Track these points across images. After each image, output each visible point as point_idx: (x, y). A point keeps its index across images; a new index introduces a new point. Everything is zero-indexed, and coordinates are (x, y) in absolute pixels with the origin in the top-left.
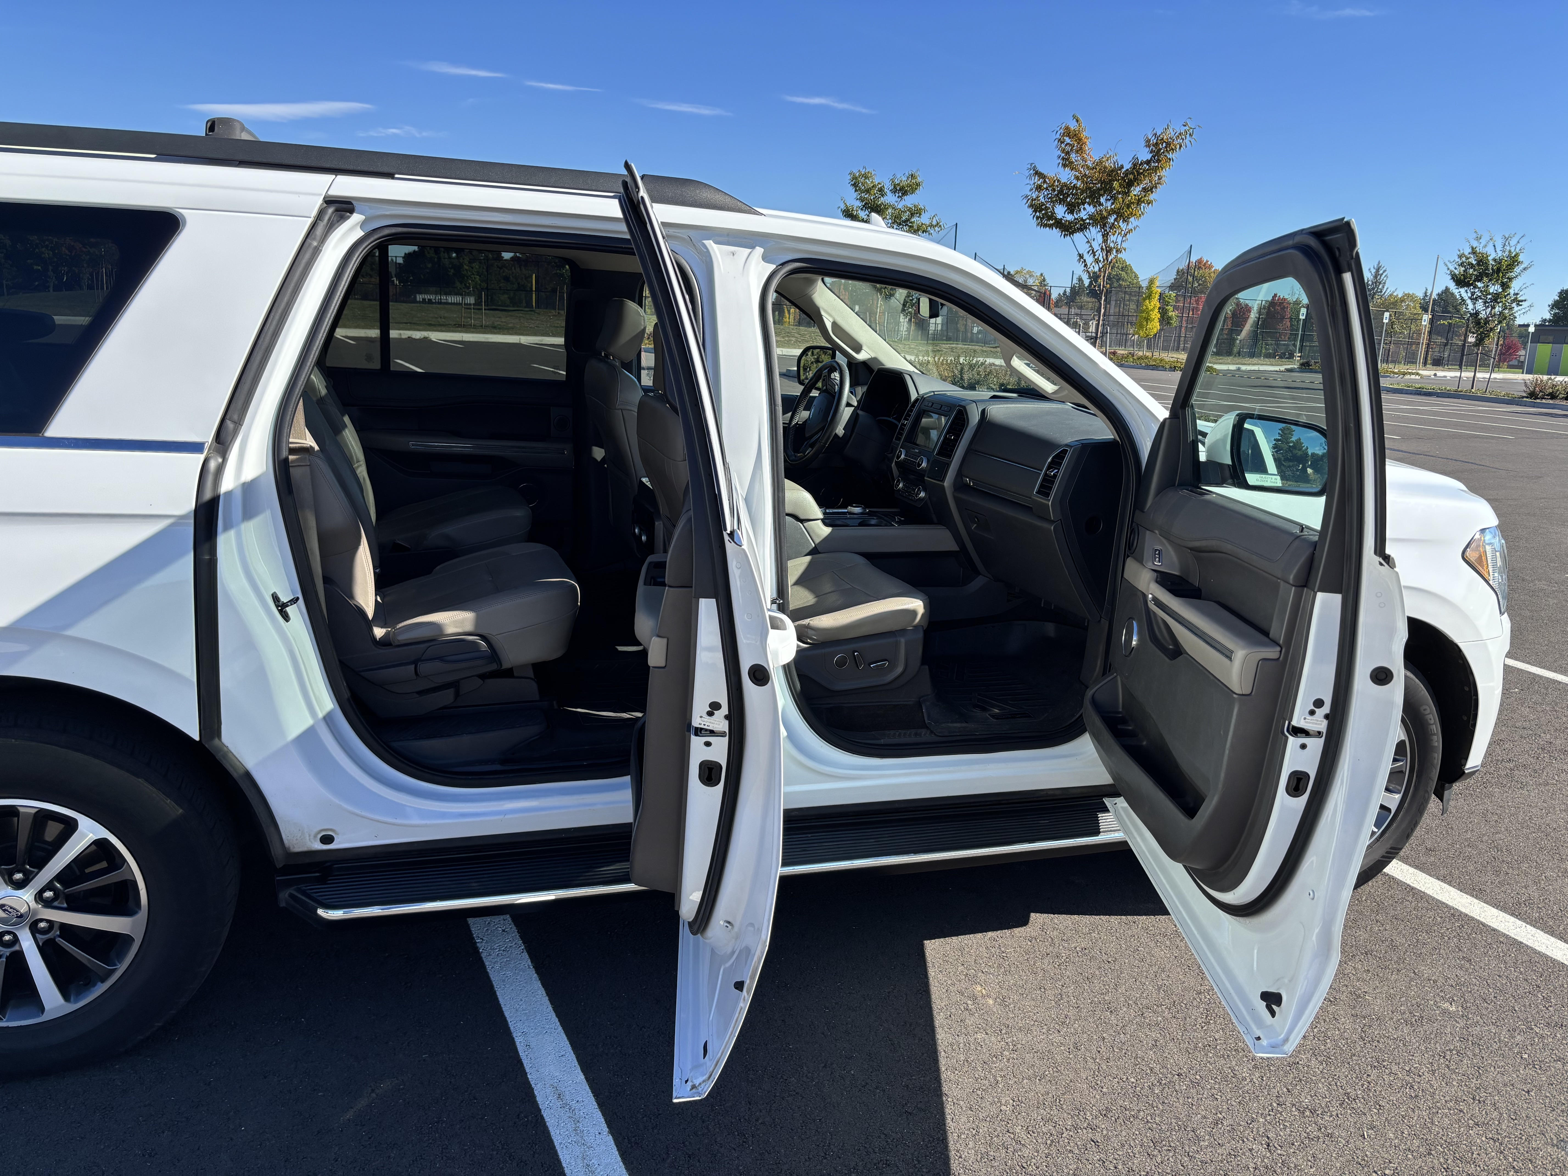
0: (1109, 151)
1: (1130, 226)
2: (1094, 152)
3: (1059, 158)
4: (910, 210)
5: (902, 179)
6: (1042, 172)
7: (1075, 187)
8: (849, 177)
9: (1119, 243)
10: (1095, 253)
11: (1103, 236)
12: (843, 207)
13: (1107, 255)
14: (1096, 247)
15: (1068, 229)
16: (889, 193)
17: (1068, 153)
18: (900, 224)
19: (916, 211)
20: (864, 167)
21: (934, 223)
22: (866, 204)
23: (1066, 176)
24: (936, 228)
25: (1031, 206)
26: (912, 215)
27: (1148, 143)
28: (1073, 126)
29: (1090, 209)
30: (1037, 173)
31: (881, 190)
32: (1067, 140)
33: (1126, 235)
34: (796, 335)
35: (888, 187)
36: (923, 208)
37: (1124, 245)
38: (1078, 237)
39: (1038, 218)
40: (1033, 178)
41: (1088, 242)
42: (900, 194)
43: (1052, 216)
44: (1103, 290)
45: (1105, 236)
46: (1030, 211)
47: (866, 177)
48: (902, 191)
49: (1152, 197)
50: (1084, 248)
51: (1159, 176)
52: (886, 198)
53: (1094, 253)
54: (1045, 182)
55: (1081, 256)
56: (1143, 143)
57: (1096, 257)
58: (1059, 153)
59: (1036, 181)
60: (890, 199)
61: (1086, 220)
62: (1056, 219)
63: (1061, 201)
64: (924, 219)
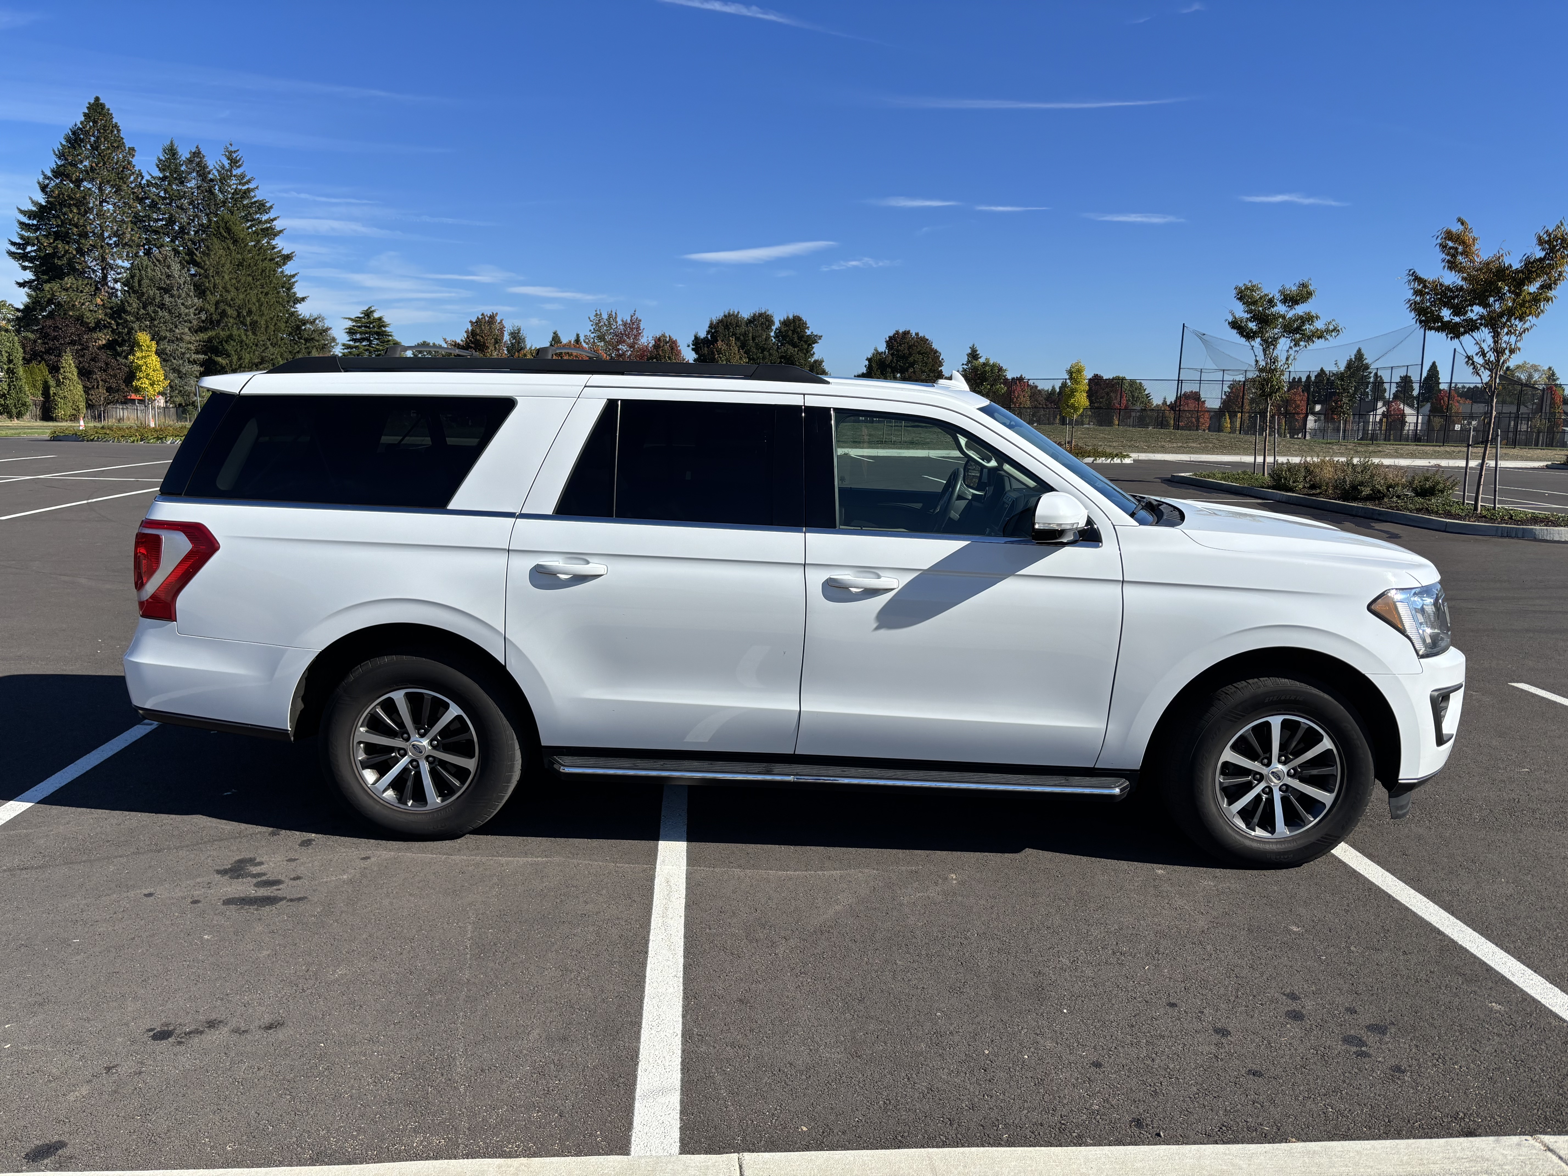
0: (1500, 250)
1: (1527, 325)
2: (1483, 253)
3: (1444, 261)
4: (1301, 317)
5: (1292, 288)
6: (1422, 277)
7: (1461, 289)
8: (1235, 292)
9: (1513, 344)
10: (1486, 354)
11: (1493, 337)
12: (1230, 319)
13: (1498, 356)
14: (1485, 347)
15: (1454, 331)
16: (1279, 304)
17: (1454, 256)
18: (1290, 333)
19: (1309, 318)
20: (1250, 281)
21: (1331, 327)
22: (1254, 315)
23: (1451, 279)
24: (1333, 334)
25: (1415, 310)
26: (1303, 323)
27: (1541, 242)
28: (1456, 228)
29: (1478, 309)
30: (1418, 279)
31: (1271, 301)
32: (1450, 244)
33: (1521, 334)
34: (1215, 441)
35: (1278, 296)
36: (1315, 315)
37: (1519, 344)
38: (1466, 339)
39: (1421, 322)
40: (1413, 283)
41: (1477, 343)
42: (1290, 304)
43: (1439, 318)
44: (1494, 391)
45: (1496, 336)
46: (1413, 314)
47: (1252, 290)
48: (1291, 300)
49: (1551, 294)
50: (1473, 350)
51: (1560, 272)
52: (1275, 308)
53: (1484, 354)
54: (1425, 287)
55: (1469, 358)
56: (1535, 241)
57: (1486, 358)
58: (1444, 256)
59: (1416, 286)
60: (1280, 308)
61: (1477, 320)
62: (1442, 322)
63: (1446, 305)
64: (1319, 325)
